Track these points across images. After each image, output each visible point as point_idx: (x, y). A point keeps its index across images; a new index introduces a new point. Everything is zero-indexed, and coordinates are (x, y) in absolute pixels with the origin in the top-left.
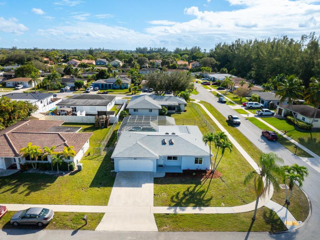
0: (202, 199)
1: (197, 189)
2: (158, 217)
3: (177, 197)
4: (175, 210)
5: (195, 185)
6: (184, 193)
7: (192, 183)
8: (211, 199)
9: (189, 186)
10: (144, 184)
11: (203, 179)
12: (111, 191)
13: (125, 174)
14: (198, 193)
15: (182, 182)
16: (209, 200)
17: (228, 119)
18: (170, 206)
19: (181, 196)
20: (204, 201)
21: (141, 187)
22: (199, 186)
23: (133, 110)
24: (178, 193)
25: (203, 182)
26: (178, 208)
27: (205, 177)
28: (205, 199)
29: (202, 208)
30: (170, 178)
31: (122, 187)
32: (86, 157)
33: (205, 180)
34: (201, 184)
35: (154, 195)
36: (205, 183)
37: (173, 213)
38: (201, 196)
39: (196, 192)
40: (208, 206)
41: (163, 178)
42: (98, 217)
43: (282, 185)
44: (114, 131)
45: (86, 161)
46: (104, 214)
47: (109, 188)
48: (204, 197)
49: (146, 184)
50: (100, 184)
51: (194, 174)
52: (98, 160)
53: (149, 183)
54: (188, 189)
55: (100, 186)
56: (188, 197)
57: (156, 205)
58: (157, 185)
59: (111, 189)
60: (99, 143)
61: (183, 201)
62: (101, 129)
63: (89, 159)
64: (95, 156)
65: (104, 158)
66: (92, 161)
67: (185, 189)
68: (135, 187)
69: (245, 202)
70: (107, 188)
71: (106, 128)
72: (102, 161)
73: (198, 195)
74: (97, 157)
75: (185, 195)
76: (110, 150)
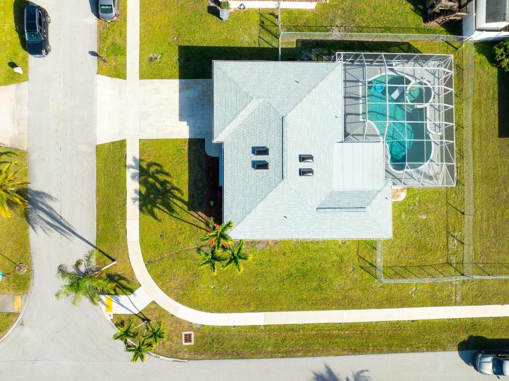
0: (155, 206)
1: (178, 202)
2: (122, 144)
3: (158, 172)
4: (132, 167)
5: (186, 199)
6: (166, 182)
7: (190, 196)
8: (156, 218)
9: (185, 190)
10: (188, 125)
12: (170, 77)
14: (169, 203)
15: (193, 183)
16: (153, 214)
18: (141, 160)
19: (161, 177)
20: (152, 208)
21: (180, 120)
22: (186, 207)
25: (196, 215)
26: (138, 171)
27: (208, 219)
28: (156, 210)
29: (137, 203)
30: (203, 164)
31: (180, 91)
32: (271, 14)
33: (200, 218)
36: (194, 218)
37: (127, 164)
38: (161, 205)
39: (170, 200)
40: (141, 210)
41: (203, 153)
42: (119, 73)
43: (193, 337)
44: (408, 43)
45: (257, 18)
46: (125, 78)
47: (177, 74)
48: (159, 208)
49: (188, 127)
50: (188, 60)
51: (212, 203)
52: (261, 40)
53: (190, 131)
54: (178, 190)
55: (182, 60)
56: (158, 185)
57: (144, 143)
58: (187, 143)
59: (175, 78)
60: (336, 24)
61: (151, 180)
62: (416, 10)
63: (263, 22)
64: (273, 30)
65: (270, 47)
66: (255, 30)
67: (176, 185)
68: (180, 111)
69: (149, 263)
70: (176, 71)
71: (425, 21)
72: (257, 46)
73: (163, 201)
74: (271, 33)
75: (164, 183)
76: (303, 52)
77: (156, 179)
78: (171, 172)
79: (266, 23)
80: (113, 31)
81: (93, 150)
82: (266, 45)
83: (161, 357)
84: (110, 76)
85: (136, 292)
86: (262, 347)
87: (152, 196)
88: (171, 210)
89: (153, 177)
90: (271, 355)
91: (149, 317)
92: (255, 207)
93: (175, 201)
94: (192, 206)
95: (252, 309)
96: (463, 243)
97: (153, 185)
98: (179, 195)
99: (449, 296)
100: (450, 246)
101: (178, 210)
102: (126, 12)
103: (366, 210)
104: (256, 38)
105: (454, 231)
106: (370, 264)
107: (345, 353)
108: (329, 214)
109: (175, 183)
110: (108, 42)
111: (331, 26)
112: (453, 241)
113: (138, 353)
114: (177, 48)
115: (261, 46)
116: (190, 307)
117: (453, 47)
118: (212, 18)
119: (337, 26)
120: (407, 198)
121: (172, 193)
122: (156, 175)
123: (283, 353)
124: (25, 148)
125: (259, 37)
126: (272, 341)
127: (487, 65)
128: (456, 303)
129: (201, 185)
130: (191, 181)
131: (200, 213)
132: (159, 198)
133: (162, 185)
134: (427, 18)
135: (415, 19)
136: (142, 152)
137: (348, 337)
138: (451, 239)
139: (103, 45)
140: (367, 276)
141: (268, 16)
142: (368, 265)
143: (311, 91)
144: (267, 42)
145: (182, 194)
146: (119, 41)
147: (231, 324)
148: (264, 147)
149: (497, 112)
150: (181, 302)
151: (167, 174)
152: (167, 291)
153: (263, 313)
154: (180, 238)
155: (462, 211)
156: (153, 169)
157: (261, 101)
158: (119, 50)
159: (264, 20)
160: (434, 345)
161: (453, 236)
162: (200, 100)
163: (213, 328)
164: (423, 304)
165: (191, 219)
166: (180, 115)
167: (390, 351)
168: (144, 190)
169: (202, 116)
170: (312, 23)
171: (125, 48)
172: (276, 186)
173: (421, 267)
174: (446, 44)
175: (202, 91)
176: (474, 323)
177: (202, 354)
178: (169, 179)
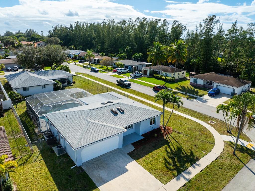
1: (172, 148)
3: (169, 164)
4: (185, 178)
5: (166, 146)
6: (170, 158)
7: (163, 145)
9: (162, 148)
10: (127, 165)
11: (165, 137)
13: (93, 164)
14: (178, 151)
16: (192, 154)
17: (117, 83)
18: (175, 176)
19: (170, 161)
20: (190, 156)
21: (127, 170)
23: (23, 89)
26: (183, 174)
27: (164, 135)
28: (188, 154)
29: (197, 163)
33: (167, 137)
34: (170, 143)
35: (150, 172)
36: (171, 140)
38: (183, 153)
39: (175, 151)
40: (198, 159)
43: (210, 122)
45: (18, 169)
48: (186, 153)
49: (127, 164)
51: (156, 135)
52: (37, 161)
53: (130, 162)
54: (167, 151)
56: (176, 159)
58: (138, 160)
60: (12, 138)
61: (178, 165)
63: (21, 165)
64: (26, 158)
65: (40, 155)
66: (29, 166)
67: (166, 153)
68: (121, 174)
69: (212, 143)
73: (180, 153)
74: (29, 158)
77: (174, 162)
85: (228, 141)
87: (185, 159)
88: (180, 149)
89: (175, 165)
91: (227, 132)
92: (140, 107)
94: (166, 142)
97: (180, 162)
98: (168, 149)
101: (175, 146)
103: (109, 93)
115: (42, 159)
117: (16, 108)
121: (172, 152)
125: (34, 162)
129: (153, 144)
130: (156, 148)
132: (182, 156)
133: (174, 158)
135: (2, 119)
136: (171, 178)
143: (69, 112)
144: (37, 157)
145: (166, 148)
151: (165, 159)
166: (124, 173)
168: (188, 164)
169: (114, 161)
175: (97, 169)
178: (167, 157)
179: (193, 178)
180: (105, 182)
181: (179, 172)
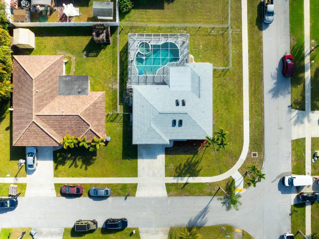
0: (195, 170)
1: (194, 159)
2: (167, 185)
4: (178, 180)
5: (192, 156)
6: (185, 165)
7: (191, 154)
8: (201, 170)
9: (188, 156)
10: (159, 155)
12: (137, 163)
15: (185, 153)
16: (199, 171)
18: (174, 176)
19: (182, 167)
21: (156, 158)
22: (196, 156)
24: (181, 165)
25: (200, 151)
26: (180, 178)
27: (202, 146)
28: (197, 169)
29: (194, 178)
30: (177, 148)
31: (143, 159)
32: (107, 117)
33: (201, 149)
35: (165, 166)
36: (201, 152)
37: (176, 182)
38: (195, 167)
39: (193, 163)
40: (197, 176)
41: (172, 148)
42: (134, 187)
43: (254, 153)
44: (120, 52)
45: (109, 124)
46: (137, 184)
47: (135, 160)
48: (197, 168)
50: (129, 155)
51: (194, 144)
52: (119, 122)
53: (162, 154)
54: (188, 160)
55: (129, 158)
57: (167, 175)
58: (167, 155)
59: (137, 161)
60: (111, 86)
61: (183, 172)
62: (104, 48)
63: (111, 121)
64: (115, 116)
65: (122, 117)
66: (114, 124)
67: (186, 160)
68: (152, 159)
69: (221, 173)
70: (134, 161)
71: (109, 44)
72: (122, 123)
73: (193, 166)
74: (116, 117)
75: (185, 166)
76: (125, 102)
77: (183, 169)
78: (180, 163)
79: (111, 119)
80: (115, 189)
81: (170, 198)
82: (122, 119)
83: (263, 167)
84: (136, 191)
85: (234, 178)
86: (259, 121)
87: (191, 171)
88: (197, 163)
89: (182, 171)
90: (263, 117)
91: (245, 172)
92: (199, 126)
93: (193, 161)
94: (196, 153)
95: (242, 126)
96: (213, 28)
97: (186, 171)
98: (190, 159)
99: (237, 35)
100: (215, 34)
101: (197, 159)
102: (106, 184)
103: (200, 76)
104: (119, 124)
105: (208, 32)
106: (222, 72)
107: (262, 84)
108: (202, 93)
109: (185, 161)
110: (120, 192)
111: (112, 89)
112: (212, 32)
113: (261, 176)
114: (123, 160)
115: (122, 122)
116: (241, 154)
117: (122, 30)
118: (109, 145)
119: (112, 86)
120: (192, 54)
121: (190, 162)
122: (181, 169)
123: (262, 112)
124: (169, 229)
125: (118, 122)
126: (257, 117)
127: (130, 14)
128: (241, 31)
129: (186, 149)
131: (199, 150)
132: (192, 168)
133: (186, 167)
134: (108, 43)
135: (108, 49)
136: (171, 176)
137: (255, 82)
138: (212, 34)
139: (122, 194)
140: (228, 73)
141: (108, 119)
142: (223, 73)
143: (147, 100)
144: (120, 119)
145: (190, 158)
146: (120, 187)
147: (248, 135)
148: (172, 121)
149: (152, 10)
150: (239, 158)
152: (234, 164)
153: (244, 121)
154: (210, 158)
155: (198, 28)
156: (179, 171)
157: (152, 123)
158: (124, 187)
159: (110, 120)
160: (260, 42)
161: (210, 32)
162: (147, 149)
163: (250, 143)
164: (241, 47)
165: (202, 154)
166: (154, 159)
167: (262, 62)
168: (188, 175)
169: (155, 148)
170: (111, 98)
171: (123, 184)
172: (190, 116)
173: (224, 48)
174: (120, 34)
175: (143, 148)
176: (250, 23)
177: (262, 149)
178: (183, 164)
179: (181, 183)
180: (143, 158)
181: (178, 176)
